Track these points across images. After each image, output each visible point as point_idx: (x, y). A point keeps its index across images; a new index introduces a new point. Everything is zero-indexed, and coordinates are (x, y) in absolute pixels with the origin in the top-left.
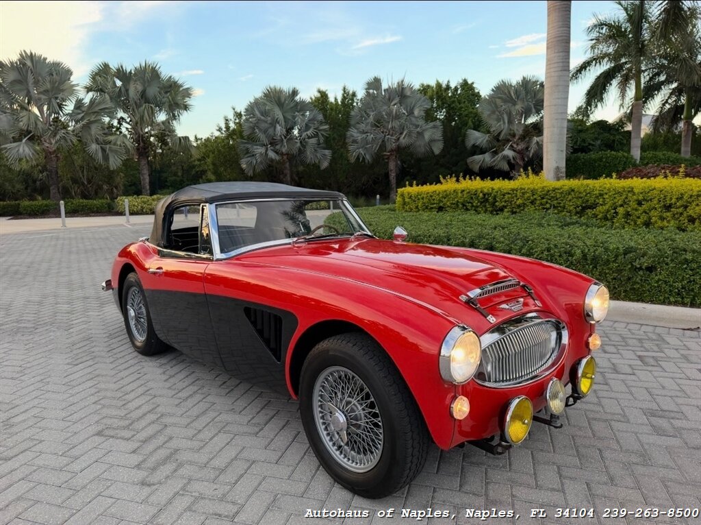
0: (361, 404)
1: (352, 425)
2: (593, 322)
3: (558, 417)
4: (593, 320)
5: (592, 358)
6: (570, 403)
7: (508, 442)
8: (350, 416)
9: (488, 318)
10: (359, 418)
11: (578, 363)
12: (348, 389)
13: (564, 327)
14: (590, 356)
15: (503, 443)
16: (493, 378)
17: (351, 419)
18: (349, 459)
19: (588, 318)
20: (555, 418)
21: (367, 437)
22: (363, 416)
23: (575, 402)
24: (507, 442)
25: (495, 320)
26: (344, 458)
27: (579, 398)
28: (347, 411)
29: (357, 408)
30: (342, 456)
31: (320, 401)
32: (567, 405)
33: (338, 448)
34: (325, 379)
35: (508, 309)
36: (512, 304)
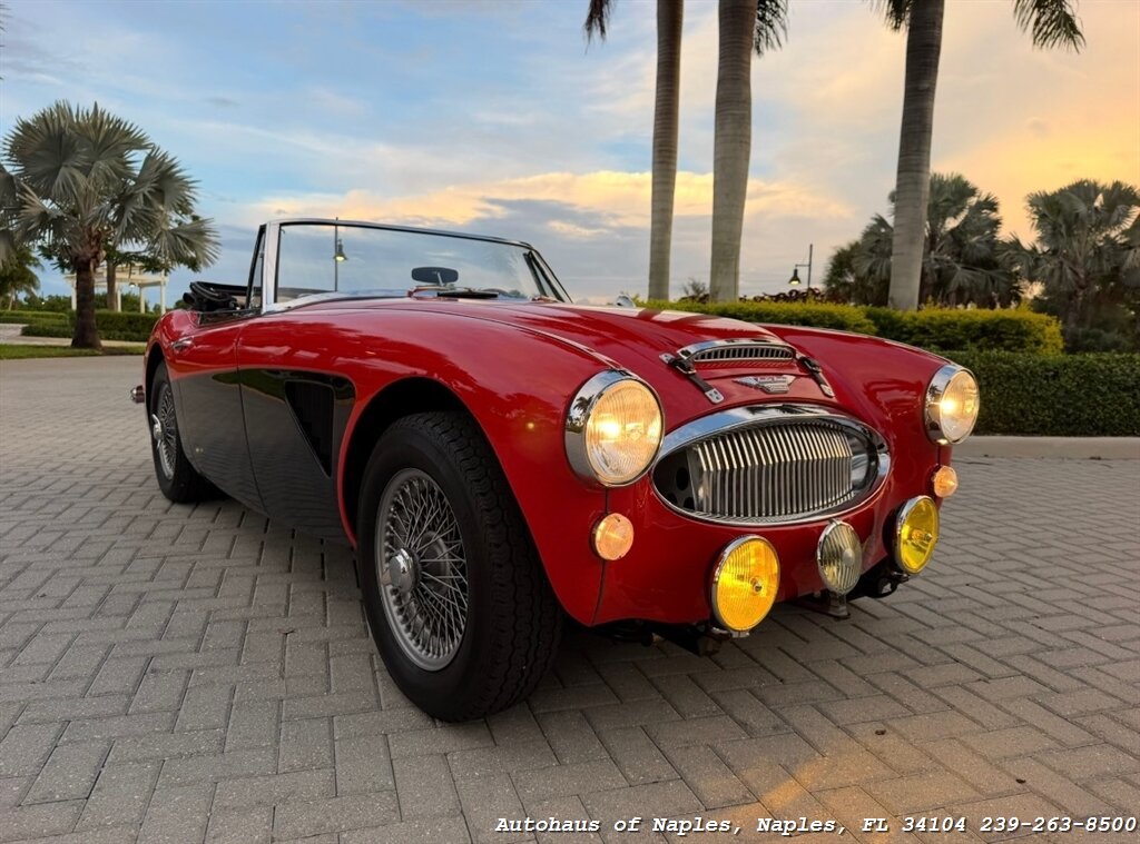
0: (449, 546)
1: (424, 581)
2: (943, 442)
4: (944, 438)
8: (424, 564)
9: (707, 394)
10: (442, 569)
12: (432, 513)
13: (881, 446)
16: (708, 506)
17: (425, 570)
18: (418, 641)
19: (932, 433)
21: (448, 607)
22: (449, 568)
23: (894, 588)
24: (722, 629)
25: (722, 398)
26: (411, 639)
28: (419, 553)
29: (442, 551)
30: (410, 634)
31: (388, 529)
33: (406, 619)
34: (399, 489)
35: (756, 387)
36: (767, 379)
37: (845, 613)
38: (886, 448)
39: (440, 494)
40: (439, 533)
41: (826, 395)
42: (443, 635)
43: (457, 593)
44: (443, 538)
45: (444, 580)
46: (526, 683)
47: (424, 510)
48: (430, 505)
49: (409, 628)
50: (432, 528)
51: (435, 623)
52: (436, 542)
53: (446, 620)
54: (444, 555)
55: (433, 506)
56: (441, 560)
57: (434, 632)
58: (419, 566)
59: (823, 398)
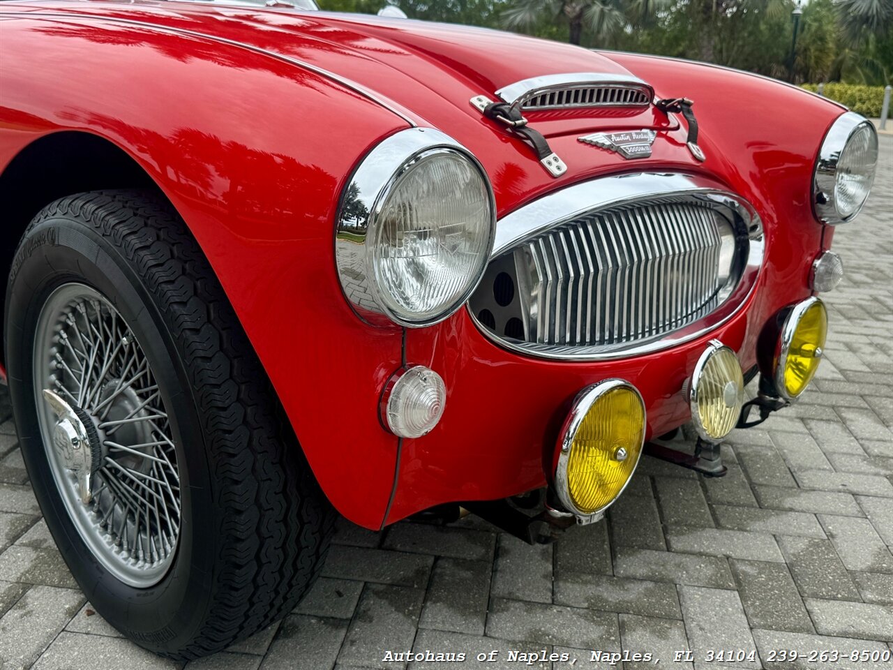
0: (143, 396)
1: (113, 456)
3: (717, 449)
5: (819, 303)
6: (750, 419)
7: (567, 511)
8: (106, 429)
10: (140, 435)
11: (784, 314)
13: (755, 229)
14: (813, 299)
15: (556, 513)
16: (543, 332)
17: (111, 437)
18: (121, 546)
20: (708, 450)
22: (148, 430)
23: (764, 416)
24: (562, 508)
25: (564, 168)
27: (774, 406)
28: (98, 414)
29: (134, 406)
30: (107, 537)
32: (742, 424)
33: (100, 514)
34: (59, 322)
35: (609, 149)
36: (624, 135)
37: (719, 468)
38: (760, 229)
39: (118, 319)
40: (127, 379)
41: (694, 157)
42: (154, 531)
43: (166, 467)
44: (133, 386)
45: (143, 450)
46: (290, 586)
47: (100, 348)
48: (107, 338)
49: (105, 527)
50: (115, 373)
51: (141, 516)
52: (123, 395)
53: (156, 510)
54: (137, 412)
55: (112, 339)
56: (135, 418)
57: (141, 528)
58: (100, 433)
59: (692, 161)
